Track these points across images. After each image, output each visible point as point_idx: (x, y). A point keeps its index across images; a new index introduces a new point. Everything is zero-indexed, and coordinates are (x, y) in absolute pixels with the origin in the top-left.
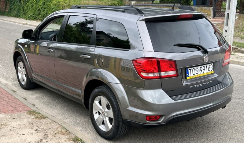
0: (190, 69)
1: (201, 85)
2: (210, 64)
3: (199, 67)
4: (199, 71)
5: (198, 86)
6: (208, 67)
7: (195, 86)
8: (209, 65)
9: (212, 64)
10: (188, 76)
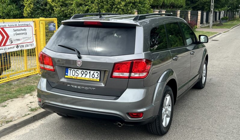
0: (70, 70)
1: (79, 87)
2: (96, 72)
3: (80, 71)
4: (80, 74)
5: (75, 87)
6: (92, 74)
7: (73, 86)
8: (93, 72)
9: (99, 72)
10: (67, 75)
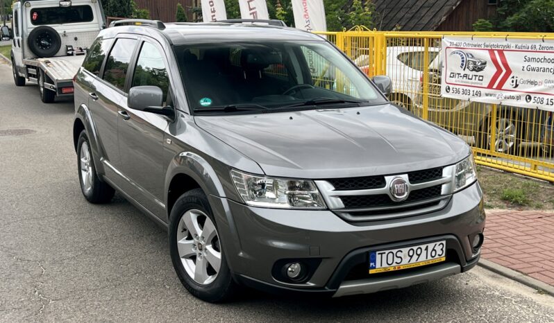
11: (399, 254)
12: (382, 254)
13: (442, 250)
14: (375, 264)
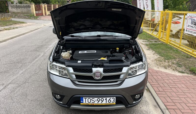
11: (93, 99)
12: (85, 98)
13: (114, 100)
14: (83, 101)
